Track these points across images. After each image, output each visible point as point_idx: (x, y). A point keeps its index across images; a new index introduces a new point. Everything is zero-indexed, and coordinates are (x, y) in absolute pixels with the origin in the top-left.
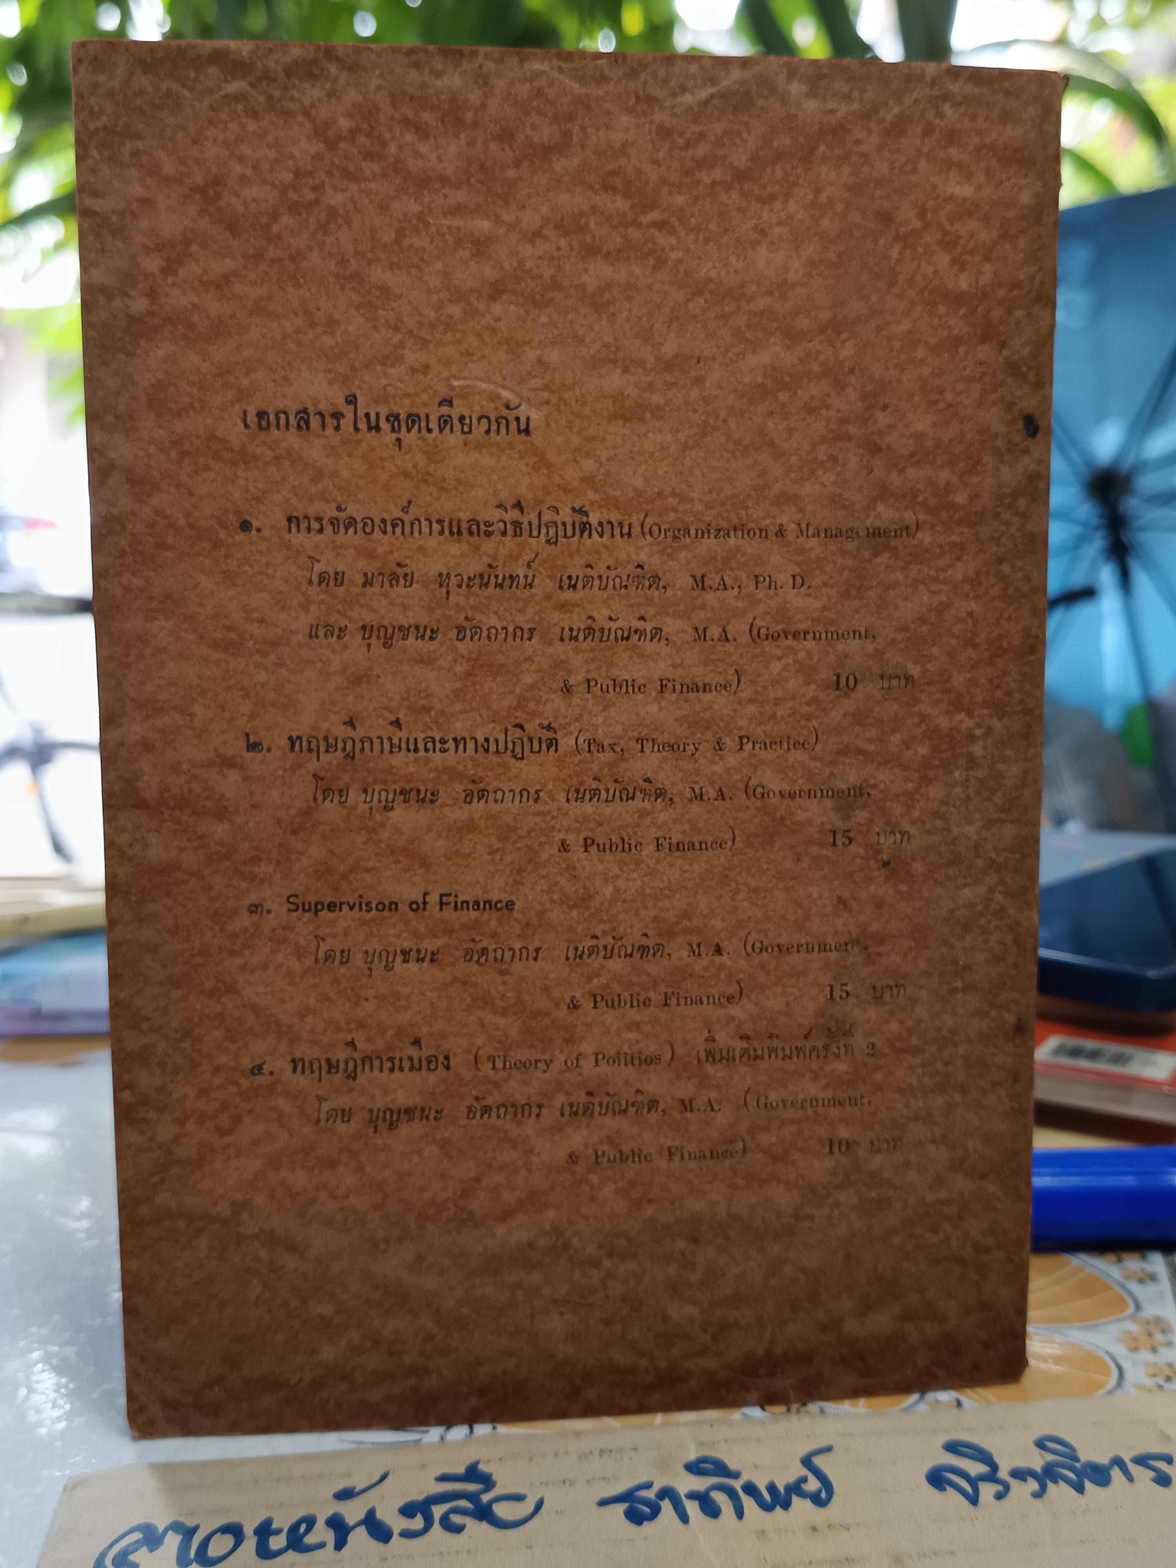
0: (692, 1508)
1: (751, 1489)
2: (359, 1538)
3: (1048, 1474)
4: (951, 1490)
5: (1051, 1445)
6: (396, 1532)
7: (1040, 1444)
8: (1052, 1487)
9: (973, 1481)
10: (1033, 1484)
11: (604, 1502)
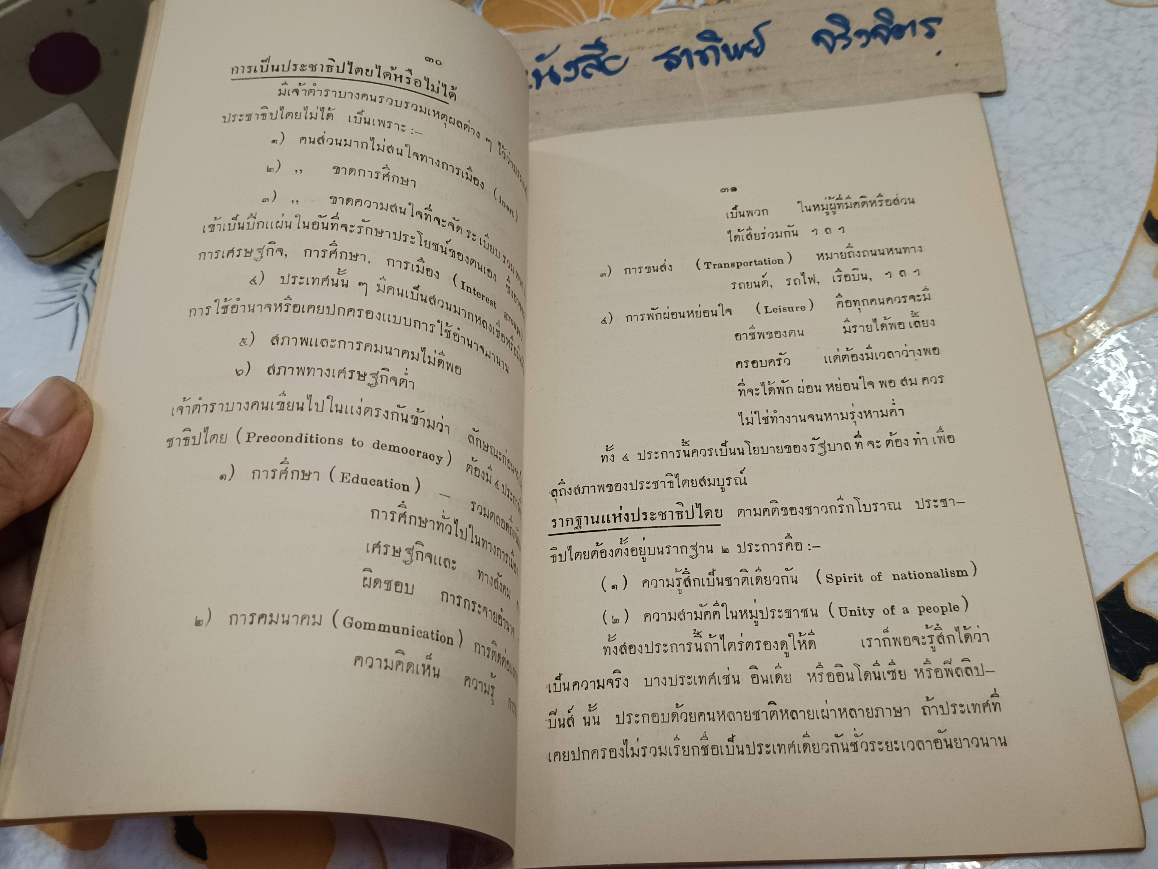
0: (696, 59)
1: (725, 48)
2: (547, 81)
3: (874, 33)
4: (822, 45)
5: (882, 14)
6: (562, 79)
7: (877, 14)
8: (872, 41)
9: (835, 38)
10: (864, 39)
11: (656, 59)
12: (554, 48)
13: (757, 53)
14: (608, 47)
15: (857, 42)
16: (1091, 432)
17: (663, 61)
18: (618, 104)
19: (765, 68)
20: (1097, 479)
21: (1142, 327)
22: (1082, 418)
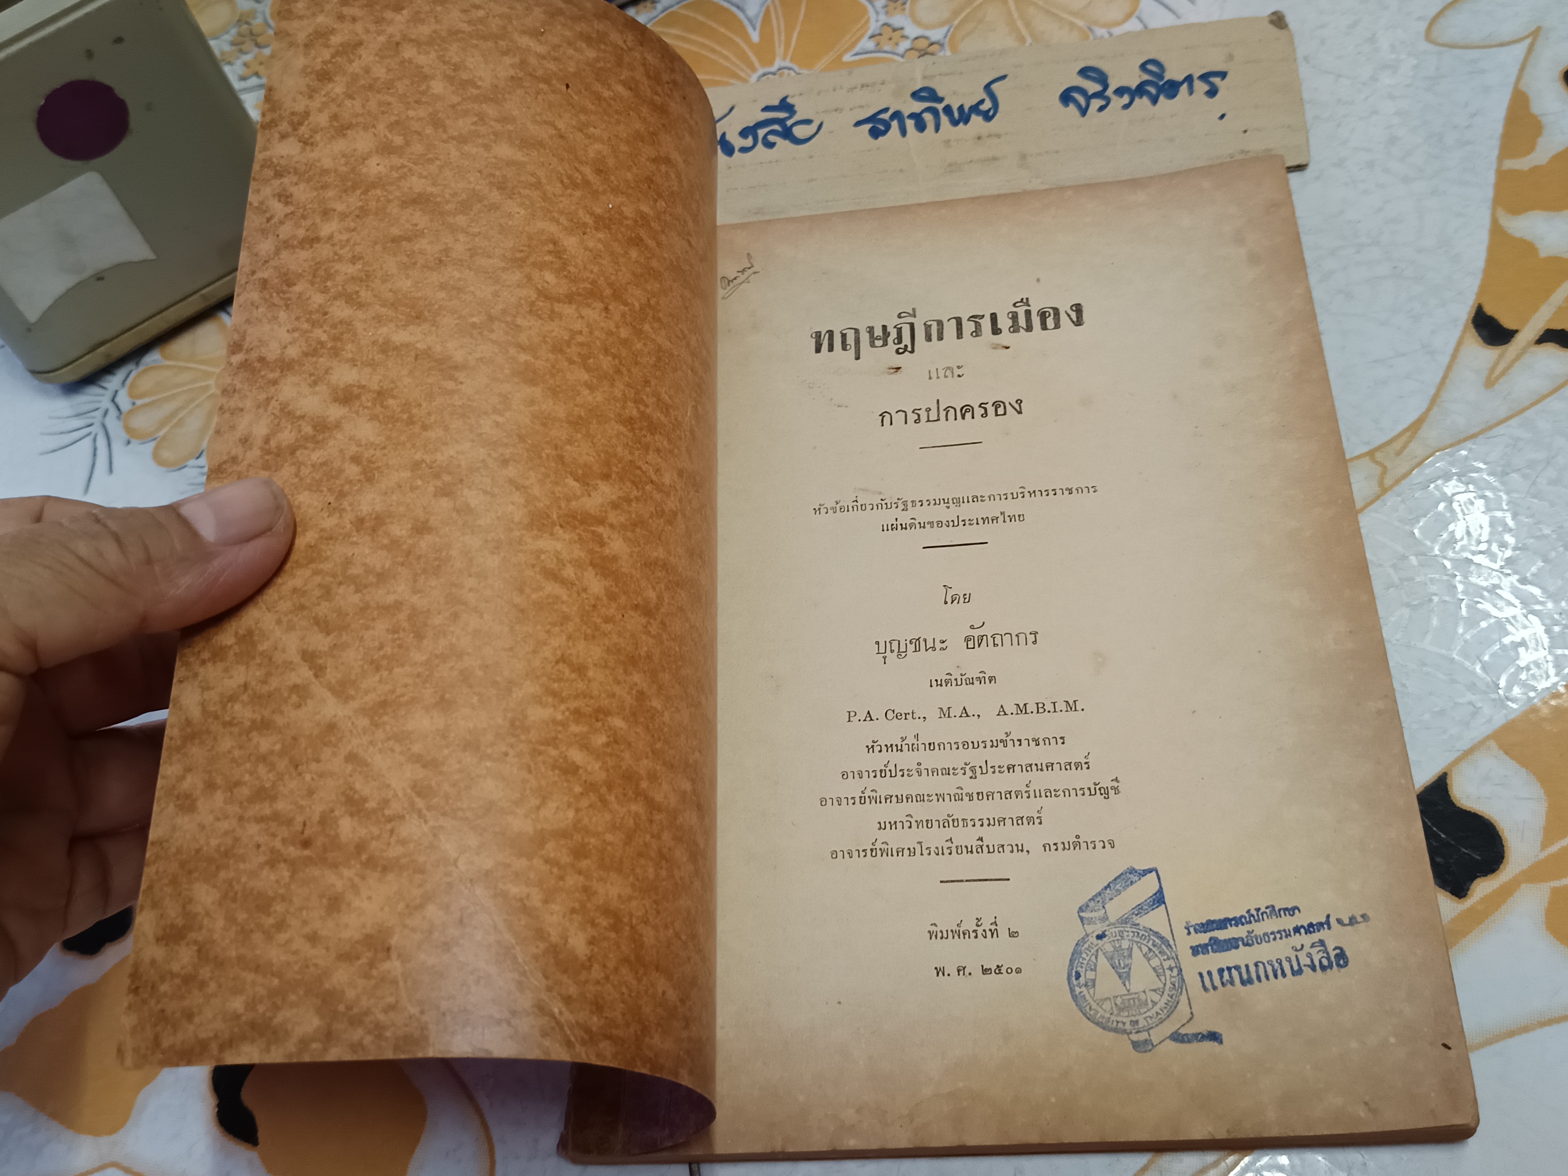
0: (910, 124)
1: (948, 110)
3: (1140, 90)
4: (1072, 106)
5: (1150, 67)
6: (737, 149)
7: (1143, 67)
8: (1137, 100)
9: (1088, 98)
10: (1126, 99)
11: (858, 124)
12: (727, 110)
13: (988, 117)
14: (796, 108)
15: (1118, 102)
16: (1406, 583)
17: (868, 126)
18: (809, 181)
19: (998, 136)
20: (1413, 643)
21: (1470, 450)
22: (1394, 566)
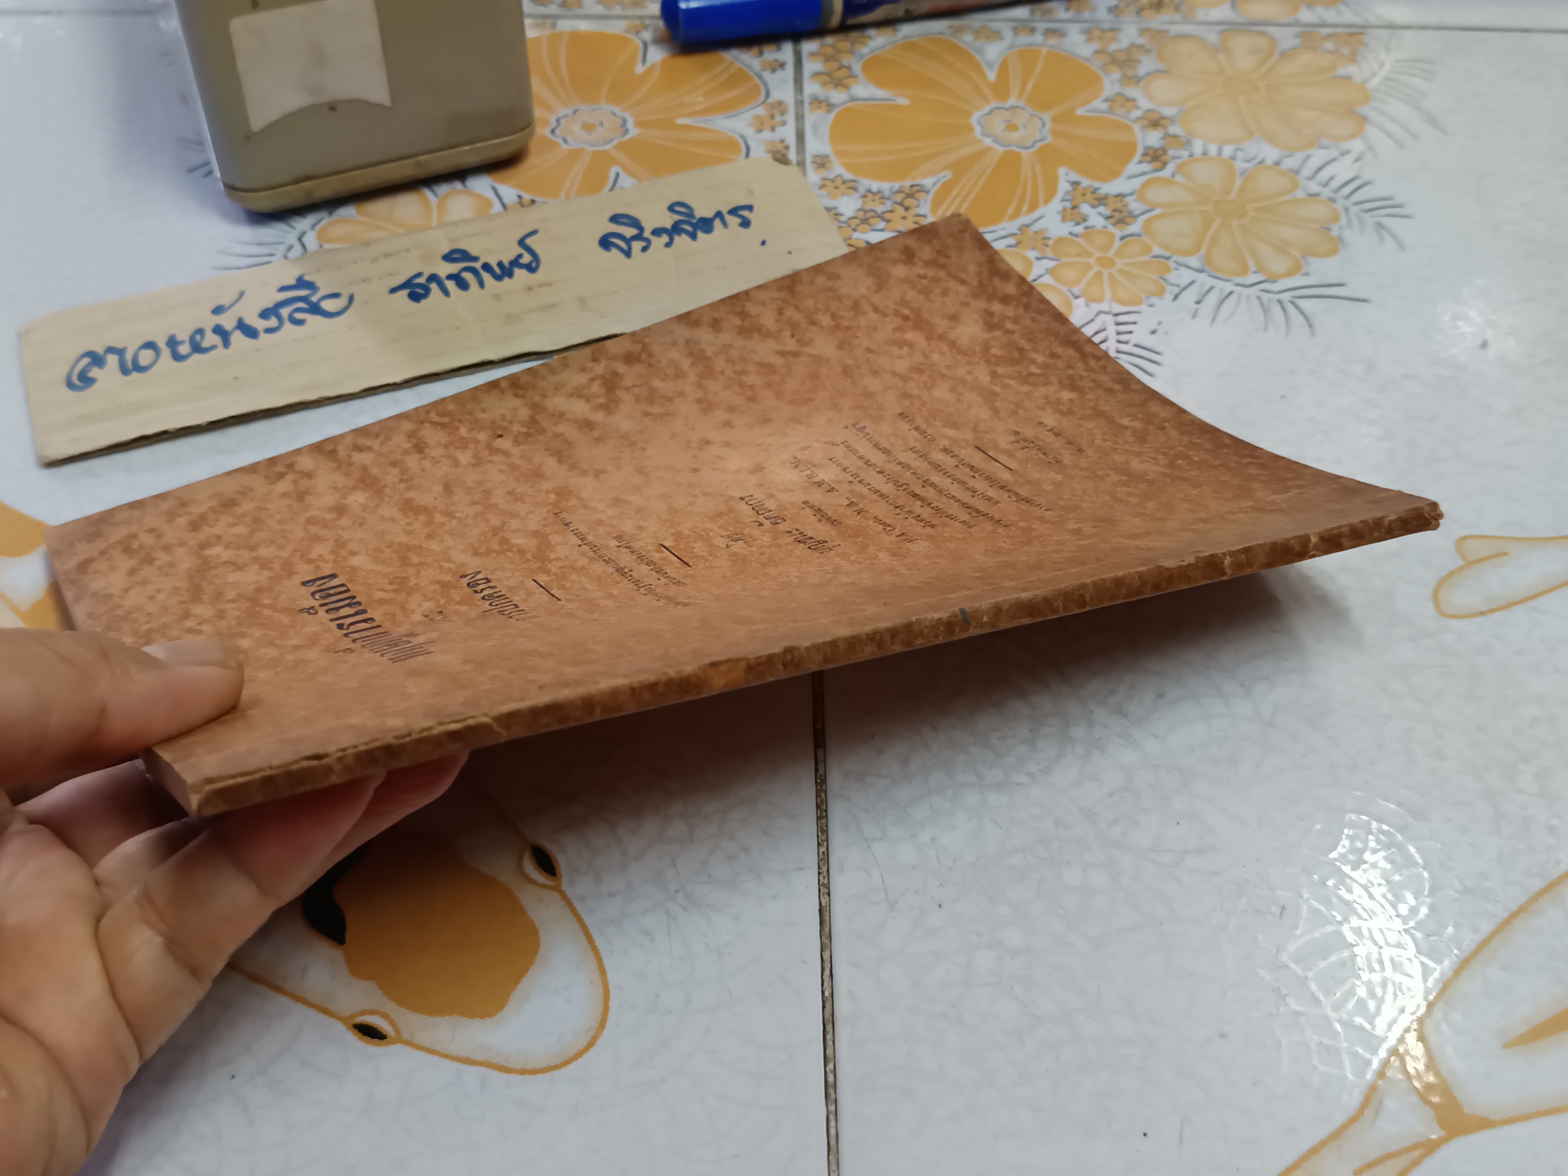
0: (450, 285)
1: (487, 267)
2: (238, 338)
3: (675, 229)
4: (614, 249)
5: (678, 208)
6: (260, 331)
7: (671, 208)
8: (677, 238)
9: (628, 241)
10: (665, 238)
11: (393, 290)
12: (236, 296)
13: (531, 268)
14: (319, 286)
15: (658, 242)
19: (549, 285)
